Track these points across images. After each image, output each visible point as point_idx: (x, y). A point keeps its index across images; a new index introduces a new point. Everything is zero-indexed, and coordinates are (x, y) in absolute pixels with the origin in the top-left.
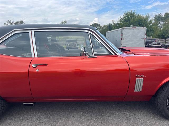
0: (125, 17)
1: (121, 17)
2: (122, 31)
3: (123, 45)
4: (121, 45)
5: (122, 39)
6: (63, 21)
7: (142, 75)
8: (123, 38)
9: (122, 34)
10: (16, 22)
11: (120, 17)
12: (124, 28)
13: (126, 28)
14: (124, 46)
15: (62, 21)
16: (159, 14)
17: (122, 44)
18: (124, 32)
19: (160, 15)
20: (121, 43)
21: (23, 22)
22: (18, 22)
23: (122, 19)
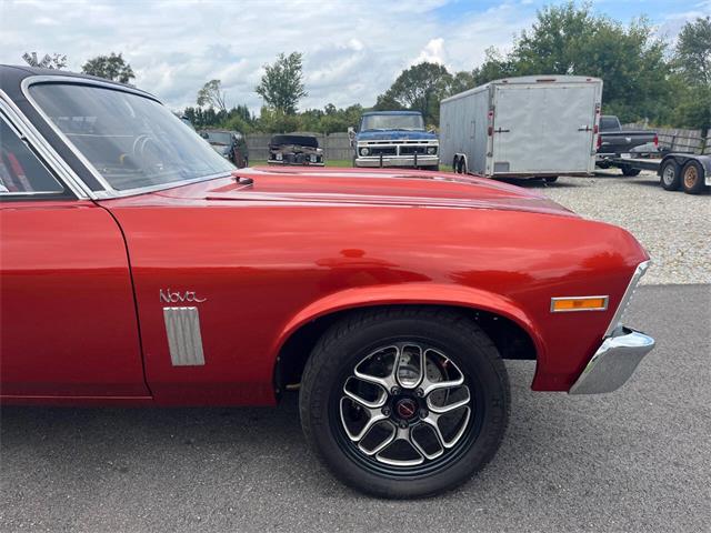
0: (540, 34)
1: (524, 31)
2: (491, 96)
3: (495, 159)
4: (488, 159)
5: (491, 132)
6: (287, 56)
7: (188, 293)
8: (496, 128)
9: (492, 110)
10: (93, 62)
11: (519, 35)
12: (501, 81)
13: (510, 80)
14: (503, 161)
15: (282, 56)
16: (704, 18)
17: (490, 155)
18: (499, 100)
19: (704, 23)
20: (488, 150)
21: (123, 58)
22: (102, 60)
23: (527, 41)
